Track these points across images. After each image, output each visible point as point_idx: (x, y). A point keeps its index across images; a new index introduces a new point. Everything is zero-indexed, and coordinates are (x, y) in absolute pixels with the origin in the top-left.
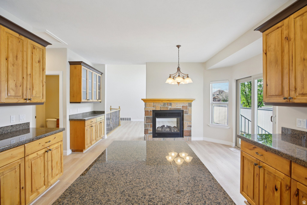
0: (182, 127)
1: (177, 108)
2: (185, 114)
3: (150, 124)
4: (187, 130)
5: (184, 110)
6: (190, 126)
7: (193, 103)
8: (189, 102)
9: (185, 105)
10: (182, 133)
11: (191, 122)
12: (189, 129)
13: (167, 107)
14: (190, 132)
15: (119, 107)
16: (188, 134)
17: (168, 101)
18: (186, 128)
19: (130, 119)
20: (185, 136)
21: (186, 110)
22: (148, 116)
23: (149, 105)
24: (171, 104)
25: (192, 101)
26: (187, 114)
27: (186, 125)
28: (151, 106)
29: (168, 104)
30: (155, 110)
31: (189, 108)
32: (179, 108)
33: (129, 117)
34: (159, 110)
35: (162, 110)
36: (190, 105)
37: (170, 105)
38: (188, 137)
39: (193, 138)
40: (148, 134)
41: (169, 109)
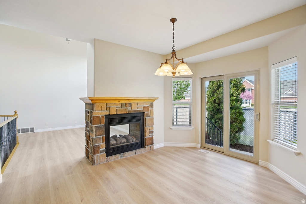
0: (143, 135)
1: (138, 110)
2: (147, 117)
3: (101, 136)
4: (149, 137)
5: (146, 112)
6: (152, 131)
7: (155, 103)
8: (151, 101)
9: (146, 106)
10: (143, 142)
11: (152, 126)
12: (151, 135)
13: (125, 109)
14: (152, 139)
15: (15, 112)
16: (151, 142)
17: (128, 101)
18: (147, 136)
19: (32, 130)
20: (148, 145)
21: (147, 112)
22: (99, 124)
23: (100, 107)
24: (130, 105)
25: (154, 100)
26: (149, 117)
27: (148, 131)
28: (103, 109)
29: (127, 105)
30: (109, 115)
31: (151, 109)
32: (139, 110)
33: (30, 127)
34: (116, 114)
35: (118, 113)
36: (152, 105)
37: (130, 107)
38: (150, 146)
39: (156, 146)
40: (98, 153)
41: (127, 112)
